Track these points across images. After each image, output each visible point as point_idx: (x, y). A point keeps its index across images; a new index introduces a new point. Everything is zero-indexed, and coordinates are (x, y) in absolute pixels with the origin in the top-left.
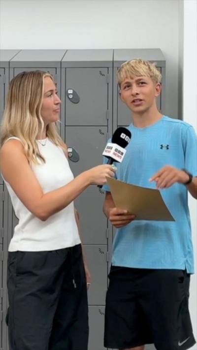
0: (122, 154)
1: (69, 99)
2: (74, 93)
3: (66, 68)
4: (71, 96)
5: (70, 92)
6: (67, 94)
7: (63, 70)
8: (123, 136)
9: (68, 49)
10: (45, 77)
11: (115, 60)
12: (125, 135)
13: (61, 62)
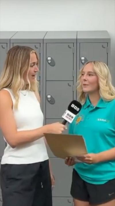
0: (72, 117)
1: (49, 63)
2: (52, 60)
3: (46, 43)
4: (50, 62)
5: (49, 58)
6: (47, 60)
7: (45, 45)
8: (73, 106)
9: (48, 31)
10: (32, 53)
11: (78, 38)
12: (74, 105)
13: (43, 39)
